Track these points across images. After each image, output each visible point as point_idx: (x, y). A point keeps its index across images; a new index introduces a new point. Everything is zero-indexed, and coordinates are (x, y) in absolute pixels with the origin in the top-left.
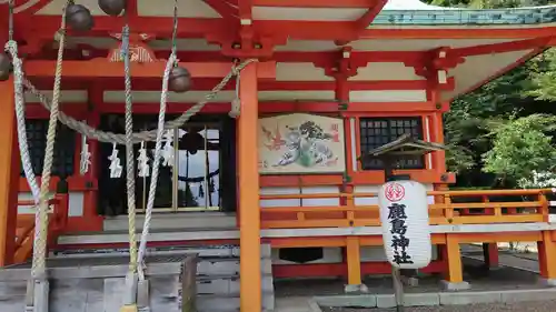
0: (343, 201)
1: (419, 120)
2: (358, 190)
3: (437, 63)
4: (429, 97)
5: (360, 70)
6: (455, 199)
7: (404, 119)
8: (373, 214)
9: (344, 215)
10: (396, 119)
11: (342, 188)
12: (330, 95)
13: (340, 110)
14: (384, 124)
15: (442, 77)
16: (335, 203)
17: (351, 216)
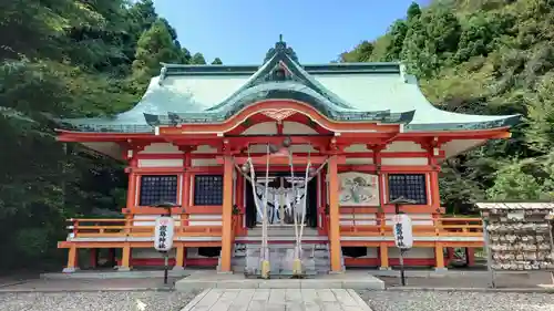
0: (378, 223)
1: (424, 176)
2: (387, 217)
3: (433, 143)
4: (430, 163)
5: (388, 146)
6: (444, 223)
7: (414, 175)
8: (389, 230)
9: (379, 230)
10: (410, 175)
11: (377, 215)
12: (370, 160)
13: (376, 170)
14: (403, 178)
15: (436, 152)
16: (374, 223)
17: (383, 231)
